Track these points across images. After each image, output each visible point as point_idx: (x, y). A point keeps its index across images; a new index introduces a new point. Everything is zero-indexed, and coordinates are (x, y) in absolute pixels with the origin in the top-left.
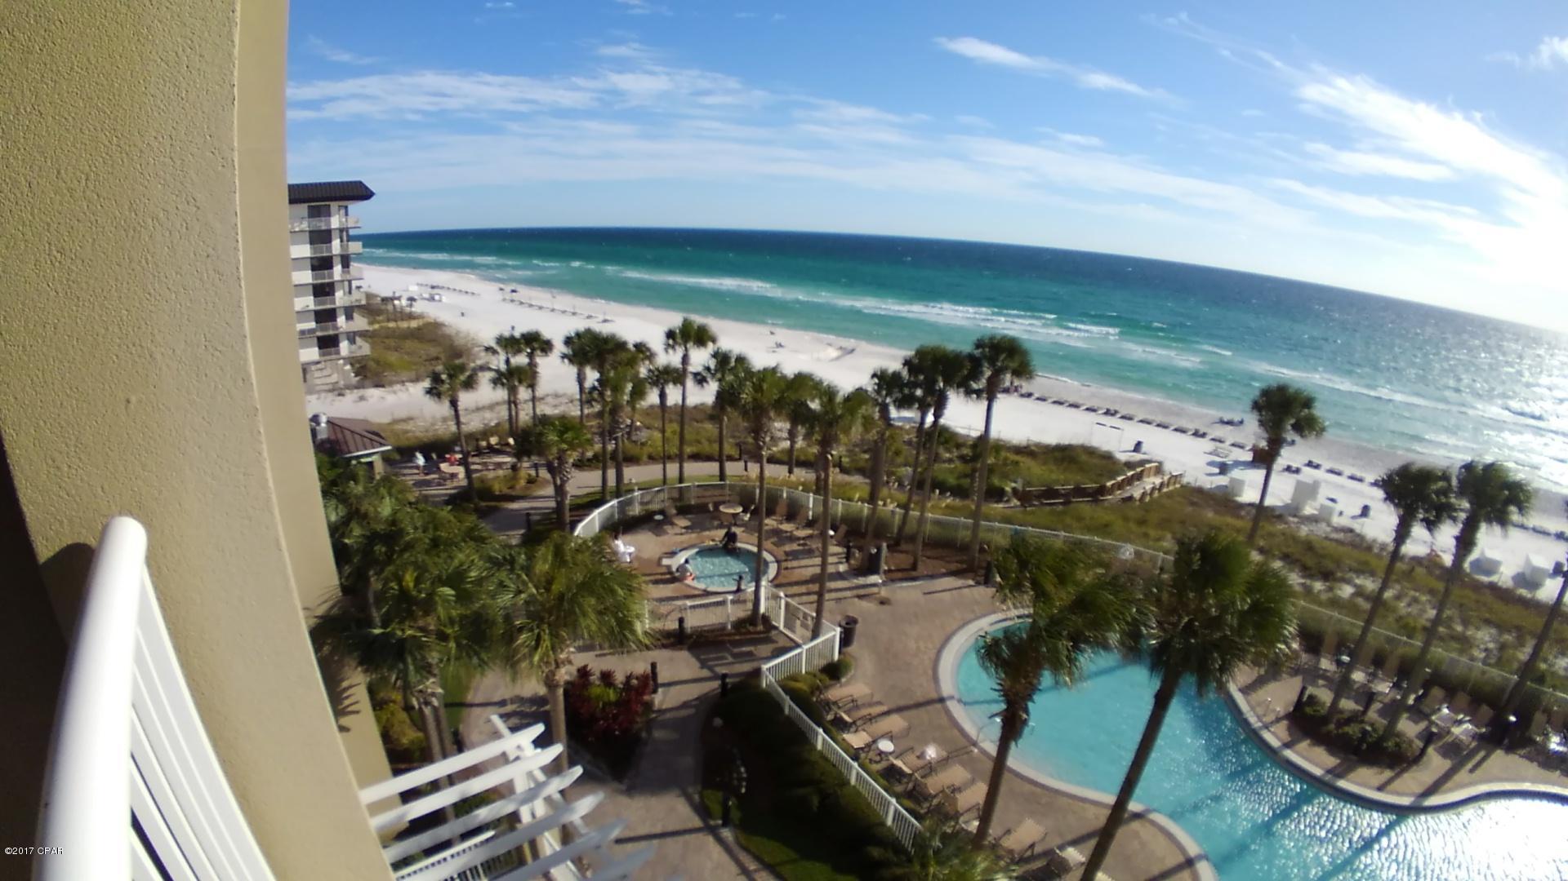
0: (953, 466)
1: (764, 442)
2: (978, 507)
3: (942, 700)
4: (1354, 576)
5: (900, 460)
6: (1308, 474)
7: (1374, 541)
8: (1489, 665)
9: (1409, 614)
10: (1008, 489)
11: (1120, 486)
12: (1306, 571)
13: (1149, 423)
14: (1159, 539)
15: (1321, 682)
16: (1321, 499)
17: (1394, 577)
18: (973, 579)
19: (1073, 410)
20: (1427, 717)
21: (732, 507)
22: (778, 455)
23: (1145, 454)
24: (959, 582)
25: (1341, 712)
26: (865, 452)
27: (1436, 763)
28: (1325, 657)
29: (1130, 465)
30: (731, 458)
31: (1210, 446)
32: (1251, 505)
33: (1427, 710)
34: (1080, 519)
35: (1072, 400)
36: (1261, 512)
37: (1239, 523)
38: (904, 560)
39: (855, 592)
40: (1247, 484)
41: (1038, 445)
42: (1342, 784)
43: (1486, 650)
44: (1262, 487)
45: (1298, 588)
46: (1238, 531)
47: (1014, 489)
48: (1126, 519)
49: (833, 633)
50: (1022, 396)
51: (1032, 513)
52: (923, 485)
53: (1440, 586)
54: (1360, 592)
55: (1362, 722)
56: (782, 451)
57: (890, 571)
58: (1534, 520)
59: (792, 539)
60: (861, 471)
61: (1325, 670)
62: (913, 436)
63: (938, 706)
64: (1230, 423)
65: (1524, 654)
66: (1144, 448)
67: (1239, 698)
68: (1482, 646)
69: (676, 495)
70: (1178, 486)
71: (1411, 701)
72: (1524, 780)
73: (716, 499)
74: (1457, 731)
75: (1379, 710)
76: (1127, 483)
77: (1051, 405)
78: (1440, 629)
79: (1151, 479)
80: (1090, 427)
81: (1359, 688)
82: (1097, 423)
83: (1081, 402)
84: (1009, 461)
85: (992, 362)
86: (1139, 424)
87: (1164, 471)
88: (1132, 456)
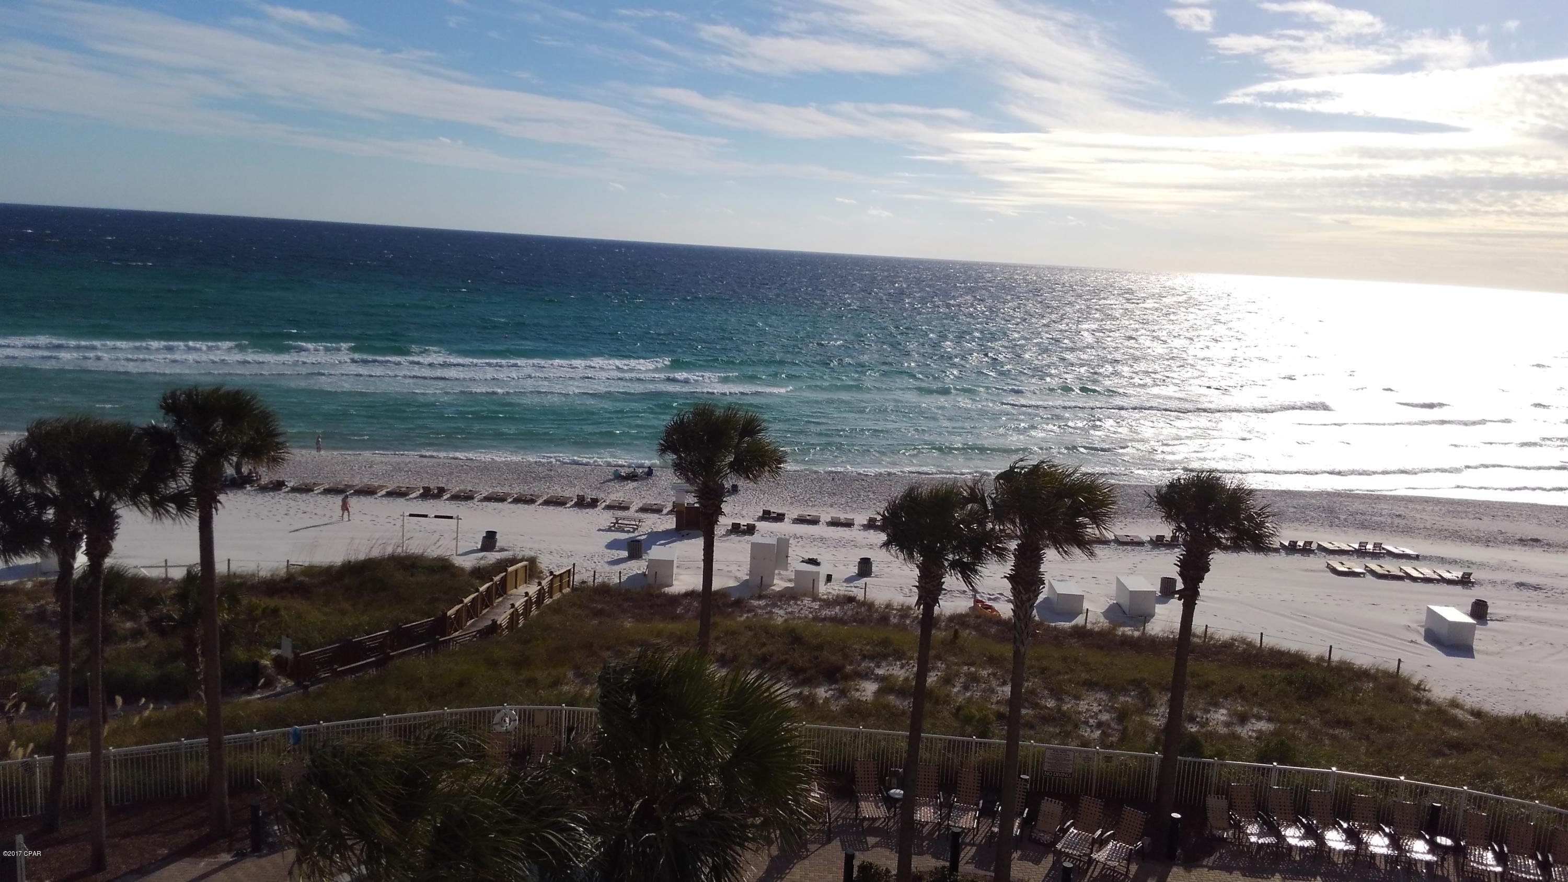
2: (213, 710)
4: (872, 665)
5: (25, 655)
6: (767, 532)
7: (889, 606)
8: (1111, 746)
9: (970, 699)
10: (266, 662)
11: (472, 611)
12: (799, 675)
13: (501, 499)
14: (555, 684)
15: (871, 840)
16: (795, 564)
17: (932, 653)
18: (229, 851)
19: (366, 500)
20: (1049, 847)
23: (502, 550)
28: (866, 799)
29: (481, 573)
32: (690, 594)
33: (1047, 838)
34: (412, 683)
35: (359, 482)
36: (709, 602)
37: (677, 627)
40: (675, 565)
41: (310, 571)
43: (1100, 725)
44: (702, 564)
45: (795, 703)
46: (680, 640)
47: (279, 662)
48: (492, 664)
50: (264, 489)
51: (321, 695)
52: (85, 695)
53: (1007, 650)
54: (887, 686)
58: (1118, 529)
61: (874, 820)
64: (632, 477)
65: (1158, 717)
66: (500, 541)
68: (1092, 722)
70: (567, 590)
71: (1017, 831)
74: (1101, 856)
75: (973, 857)
76: (482, 604)
77: (323, 497)
78: (1024, 711)
79: (522, 589)
80: (399, 523)
81: (931, 833)
82: (411, 515)
83: (376, 484)
84: (259, 612)
85: (200, 439)
86: (485, 504)
87: (542, 572)
88: (481, 559)
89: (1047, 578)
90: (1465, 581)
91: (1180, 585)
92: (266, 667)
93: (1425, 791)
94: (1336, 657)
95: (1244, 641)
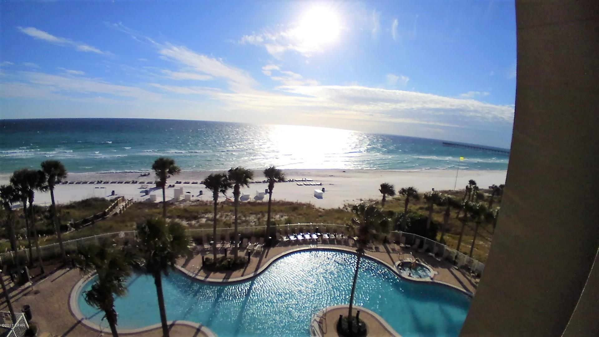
0: (43, 222)
2: (59, 236)
3: (79, 322)
4: (204, 215)
5: (20, 226)
6: (178, 186)
7: (207, 201)
8: (257, 226)
9: (227, 220)
10: (68, 225)
12: (188, 219)
13: (115, 183)
14: (131, 226)
15: (207, 253)
16: (185, 193)
17: (217, 211)
18: (68, 268)
19: (85, 185)
20: (245, 248)
23: (116, 195)
24: (64, 271)
25: (219, 259)
27: (254, 260)
28: (205, 244)
29: (112, 201)
31: (140, 186)
32: (161, 202)
33: (245, 246)
34: (100, 228)
35: (83, 180)
36: (165, 204)
37: (157, 210)
38: (37, 271)
39: (22, 294)
40: (156, 196)
41: (75, 203)
42: (230, 280)
44: (162, 195)
45: (187, 226)
46: (159, 213)
47: (71, 224)
48: (117, 222)
49: (22, 316)
50: (63, 183)
51: (81, 231)
52: (33, 234)
53: (233, 208)
54: (208, 219)
55: (226, 259)
57: (33, 278)
58: (255, 180)
61: (207, 248)
62: (22, 213)
63: (80, 325)
64: (145, 175)
65: (266, 219)
66: (116, 193)
67: (183, 270)
68: (253, 221)
70: (132, 204)
71: (238, 246)
72: (282, 253)
74: (256, 248)
75: (230, 253)
76: (113, 208)
78: (238, 221)
79: (122, 204)
80: (93, 190)
81: (220, 249)
82: (95, 188)
83: (87, 181)
84: (65, 213)
85: (49, 172)
86: (111, 184)
87: (125, 200)
88: (112, 197)
89: (241, 192)
90: (321, 185)
91: (269, 191)
92: (69, 226)
93: (315, 225)
94: (299, 202)
95: (282, 201)
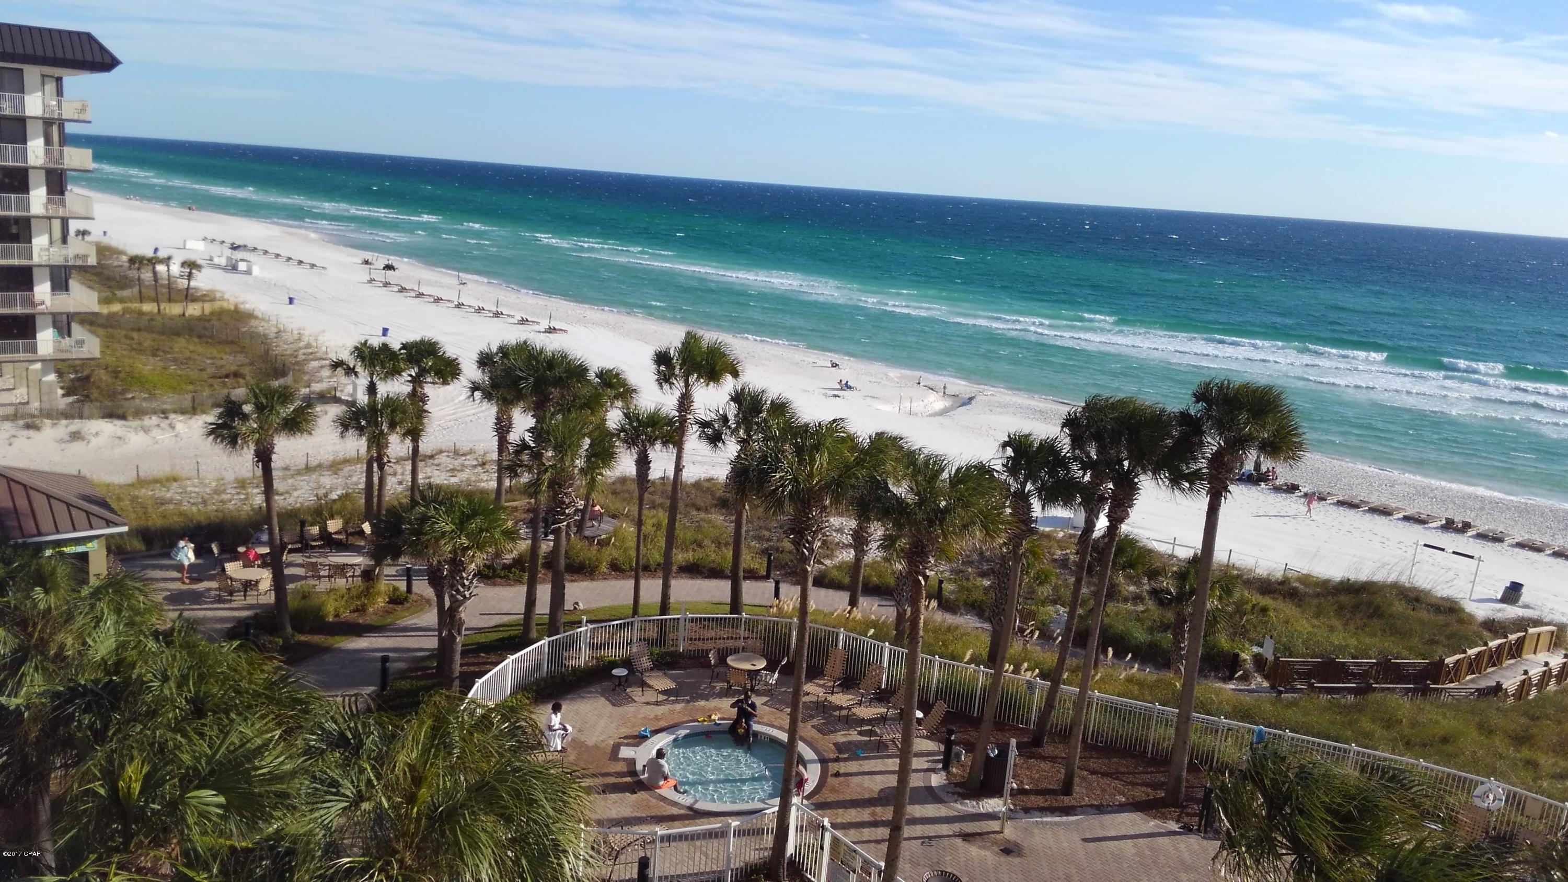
0: (1141, 608)
1: (811, 551)
2: (1188, 685)
5: (1045, 591)
10: (1245, 656)
11: (1475, 665)
13: (1537, 549)
18: (1178, 821)
19: (1378, 519)
21: (747, 660)
22: (835, 573)
23: (1526, 606)
24: (1152, 824)
26: (983, 575)
29: (1493, 627)
30: (752, 575)
34: (1390, 723)
35: (1375, 500)
38: (1047, 773)
39: (956, 827)
41: (1306, 579)
47: (1259, 661)
48: (1486, 730)
51: (1294, 703)
52: (1085, 639)
56: (839, 567)
57: (1021, 792)
59: (850, 721)
60: (976, 608)
62: (1071, 553)
66: (1526, 596)
69: (653, 633)
73: (721, 644)
76: (1489, 661)
77: (1335, 508)
79: (1542, 657)
80: (1411, 551)
82: (1426, 545)
83: (1394, 505)
84: (1248, 607)
86: (1517, 550)
88: (1499, 610)
92: (1245, 660)
